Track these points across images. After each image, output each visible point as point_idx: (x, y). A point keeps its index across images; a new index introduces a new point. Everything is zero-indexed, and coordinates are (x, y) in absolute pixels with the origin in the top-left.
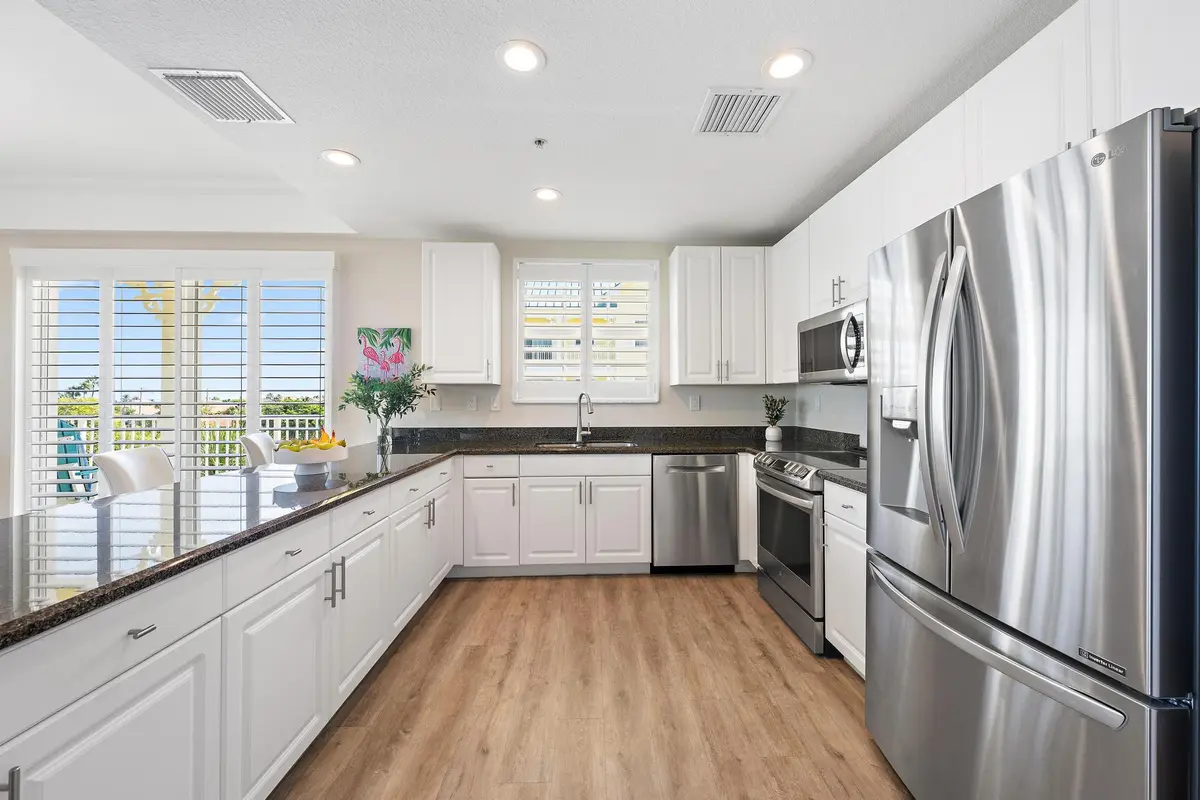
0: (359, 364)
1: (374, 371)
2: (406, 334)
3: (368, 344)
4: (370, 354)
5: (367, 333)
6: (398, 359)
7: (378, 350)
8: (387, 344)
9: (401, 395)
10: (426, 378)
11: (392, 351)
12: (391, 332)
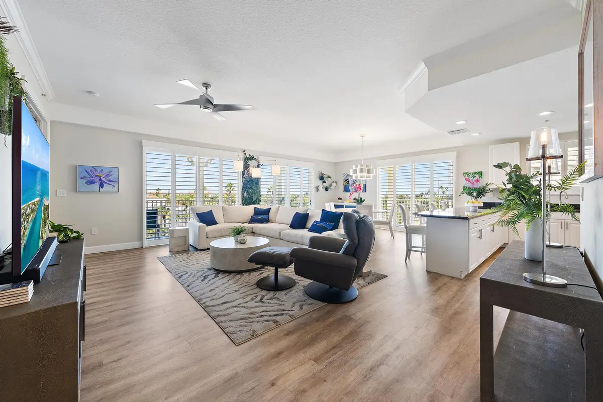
0: (464, 183)
1: (469, 185)
2: (481, 173)
3: (467, 177)
4: (468, 180)
5: (468, 174)
6: (477, 181)
7: (470, 179)
8: (474, 177)
9: (481, 192)
10: (490, 187)
11: (475, 179)
12: (475, 173)
